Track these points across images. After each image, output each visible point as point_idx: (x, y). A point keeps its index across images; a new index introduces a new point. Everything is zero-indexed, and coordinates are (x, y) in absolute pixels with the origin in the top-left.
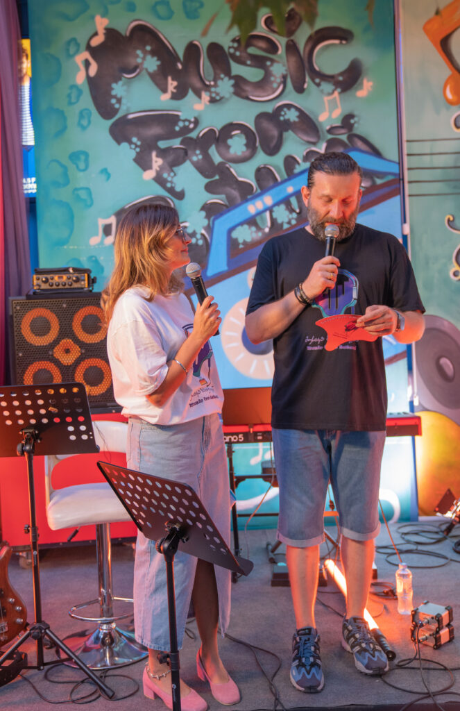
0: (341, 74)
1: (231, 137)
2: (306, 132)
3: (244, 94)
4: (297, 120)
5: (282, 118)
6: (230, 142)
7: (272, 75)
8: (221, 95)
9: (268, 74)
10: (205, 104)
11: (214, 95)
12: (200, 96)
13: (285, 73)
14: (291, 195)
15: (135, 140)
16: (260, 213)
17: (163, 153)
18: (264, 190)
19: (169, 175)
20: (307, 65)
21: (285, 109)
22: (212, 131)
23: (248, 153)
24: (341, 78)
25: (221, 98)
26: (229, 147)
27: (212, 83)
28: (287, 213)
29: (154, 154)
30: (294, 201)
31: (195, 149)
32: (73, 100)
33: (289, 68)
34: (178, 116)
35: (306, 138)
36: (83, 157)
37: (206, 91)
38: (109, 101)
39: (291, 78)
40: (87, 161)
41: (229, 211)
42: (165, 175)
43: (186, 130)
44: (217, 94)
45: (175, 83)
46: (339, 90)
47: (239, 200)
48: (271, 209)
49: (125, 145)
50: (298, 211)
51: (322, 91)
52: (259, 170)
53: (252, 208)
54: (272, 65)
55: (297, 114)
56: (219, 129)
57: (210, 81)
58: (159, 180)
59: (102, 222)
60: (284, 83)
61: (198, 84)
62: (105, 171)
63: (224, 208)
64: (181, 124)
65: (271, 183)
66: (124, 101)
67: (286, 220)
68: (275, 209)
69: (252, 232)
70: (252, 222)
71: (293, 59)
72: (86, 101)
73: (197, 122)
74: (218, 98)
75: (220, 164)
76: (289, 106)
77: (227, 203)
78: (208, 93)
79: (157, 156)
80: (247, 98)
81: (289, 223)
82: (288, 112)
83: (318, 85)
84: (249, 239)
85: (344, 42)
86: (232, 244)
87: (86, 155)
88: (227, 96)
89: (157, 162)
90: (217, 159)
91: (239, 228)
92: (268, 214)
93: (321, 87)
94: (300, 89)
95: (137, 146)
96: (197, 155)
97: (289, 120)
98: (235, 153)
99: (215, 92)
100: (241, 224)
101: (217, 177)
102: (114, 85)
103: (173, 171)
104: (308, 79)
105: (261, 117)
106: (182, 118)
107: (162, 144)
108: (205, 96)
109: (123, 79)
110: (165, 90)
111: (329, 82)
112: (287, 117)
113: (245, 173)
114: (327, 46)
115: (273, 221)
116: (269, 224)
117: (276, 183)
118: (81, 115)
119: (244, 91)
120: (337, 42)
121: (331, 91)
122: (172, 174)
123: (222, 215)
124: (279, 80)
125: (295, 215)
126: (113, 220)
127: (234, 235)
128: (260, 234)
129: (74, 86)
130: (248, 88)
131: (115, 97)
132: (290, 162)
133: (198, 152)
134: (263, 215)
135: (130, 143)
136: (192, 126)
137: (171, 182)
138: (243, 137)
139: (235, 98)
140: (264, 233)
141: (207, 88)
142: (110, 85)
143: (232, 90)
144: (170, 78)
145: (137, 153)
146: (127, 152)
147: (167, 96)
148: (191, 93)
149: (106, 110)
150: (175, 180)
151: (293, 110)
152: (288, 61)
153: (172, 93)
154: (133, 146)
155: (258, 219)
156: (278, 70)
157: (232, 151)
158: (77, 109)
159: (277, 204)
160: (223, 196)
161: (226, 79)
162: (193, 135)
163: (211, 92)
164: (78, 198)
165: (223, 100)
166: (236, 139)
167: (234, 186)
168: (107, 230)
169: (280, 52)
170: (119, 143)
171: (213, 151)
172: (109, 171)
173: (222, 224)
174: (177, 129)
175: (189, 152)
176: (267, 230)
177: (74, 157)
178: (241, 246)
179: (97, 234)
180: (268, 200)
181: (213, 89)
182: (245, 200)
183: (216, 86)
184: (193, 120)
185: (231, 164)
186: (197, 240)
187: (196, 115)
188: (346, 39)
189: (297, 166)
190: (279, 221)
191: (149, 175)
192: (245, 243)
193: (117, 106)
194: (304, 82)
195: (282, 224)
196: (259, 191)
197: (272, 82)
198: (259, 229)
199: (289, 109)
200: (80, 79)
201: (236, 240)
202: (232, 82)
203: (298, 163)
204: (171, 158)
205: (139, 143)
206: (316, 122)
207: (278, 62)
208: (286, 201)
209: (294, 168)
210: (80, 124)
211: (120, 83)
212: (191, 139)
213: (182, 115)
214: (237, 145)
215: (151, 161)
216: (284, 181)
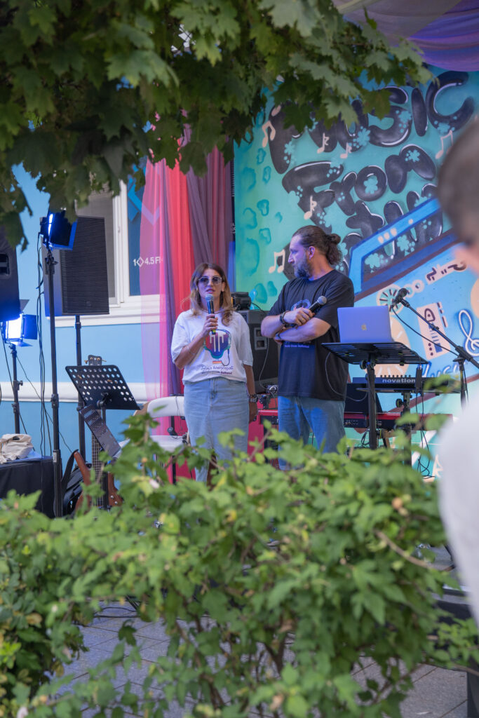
0: (456, 114)
1: (367, 179)
2: (424, 170)
3: (378, 141)
4: (418, 160)
5: (407, 160)
6: (366, 183)
7: (400, 122)
8: (360, 144)
9: (397, 122)
10: (349, 154)
11: (355, 145)
12: (345, 147)
13: (410, 119)
14: (411, 227)
15: (299, 188)
16: (387, 243)
17: (317, 197)
18: (391, 223)
19: (321, 214)
20: (428, 109)
21: (409, 152)
22: (352, 176)
23: (378, 192)
24: (455, 118)
25: (361, 147)
26: (364, 188)
27: (354, 135)
28: (408, 242)
29: (311, 198)
30: (413, 231)
31: (340, 192)
32: (260, 161)
33: (413, 114)
34: (329, 165)
35: (425, 175)
36: (265, 205)
37: (349, 142)
38: (283, 158)
39: (415, 122)
40: (268, 208)
41: (364, 242)
42: (318, 215)
43: (335, 176)
44: (358, 144)
45: (328, 138)
46: (453, 129)
47: (372, 233)
48: (395, 239)
49: (293, 193)
50: (416, 240)
51: (439, 132)
52: (387, 206)
53: (382, 238)
54: (400, 114)
55: (418, 154)
56: (358, 172)
57: (352, 134)
58: (314, 218)
59: (277, 255)
60: (409, 128)
61: (344, 137)
62: (279, 215)
63: (360, 239)
64: (331, 172)
65: (396, 217)
66: (292, 157)
67: (407, 248)
68: (399, 239)
69: (380, 259)
70: (381, 250)
71: (417, 106)
72: (268, 161)
73: (342, 169)
74: (358, 147)
75: (357, 202)
76: (412, 149)
77: (362, 235)
78: (351, 144)
79: (313, 200)
80: (380, 145)
81: (409, 251)
82: (411, 154)
83: (436, 126)
84: (378, 265)
85: (460, 84)
86: (365, 269)
87: (267, 202)
88: (365, 144)
89: (313, 204)
90: (356, 199)
91: (371, 256)
92: (393, 243)
93: (439, 128)
94: (422, 132)
95: (300, 193)
96: (341, 196)
97: (412, 160)
98: (370, 192)
99: (356, 142)
100: (372, 253)
101: (355, 214)
102: (286, 146)
103: (324, 211)
104: (428, 122)
105: (391, 159)
106: (332, 166)
107: (317, 190)
108: (349, 147)
109: (293, 139)
110: (320, 145)
111: (446, 122)
112: (410, 158)
113: (376, 209)
114: (446, 90)
115: (397, 249)
116: (394, 252)
117: (401, 217)
118: (265, 173)
119: (378, 138)
120: (454, 84)
121: (446, 131)
122: (323, 213)
123: (358, 245)
124: (405, 126)
125: (413, 244)
126: (283, 253)
127: (367, 262)
128: (387, 261)
129: (261, 150)
130: (381, 136)
131: (287, 155)
132: (412, 197)
133: (342, 194)
134: (390, 244)
135: (296, 190)
136: (338, 172)
137: (323, 220)
138: (376, 178)
139: (371, 146)
140: (390, 260)
141: (350, 139)
142: (284, 146)
143: (368, 139)
144: (324, 135)
145: (301, 198)
146: (294, 198)
147: (323, 149)
148: (338, 145)
149: (280, 166)
150: (325, 218)
151: (415, 151)
152: (413, 108)
153: (325, 146)
154: (298, 193)
155: (385, 248)
156: (405, 117)
157: (367, 191)
158: (263, 166)
159: (400, 235)
160: (359, 230)
161: (365, 130)
162: (339, 180)
163: (353, 143)
164: (262, 237)
165: (362, 148)
166: (370, 180)
167: (368, 221)
168: (279, 261)
169: (407, 101)
170: (288, 192)
171: (353, 192)
172: (281, 214)
173: (358, 253)
174: (328, 175)
175: (336, 195)
176: (392, 257)
177: (260, 204)
178: (372, 271)
179: (273, 265)
180: (394, 231)
181: (354, 140)
182: (376, 232)
183: (357, 136)
184: (339, 167)
185: (366, 202)
186: (340, 267)
187: (341, 163)
188: (462, 81)
189: (417, 201)
190: (402, 249)
191: (309, 215)
192: (375, 268)
193: (288, 162)
194: (425, 125)
195: (404, 252)
196: (387, 224)
197: (400, 128)
198: (386, 256)
199: (412, 151)
200: (265, 144)
201: (369, 266)
202: (369, 132)
203: (418, 198)
204: (323, 200)
205: (302, 190)
206: (433, 160)
207: (405, 110)
208: (407, 232)
209: (414, 203)
210: (264, 179)
211: (290, 143)
212: (337, 183)
213: (332, 164)
214: (371, 185)
215: (309, 203)
216: (406, 215)
